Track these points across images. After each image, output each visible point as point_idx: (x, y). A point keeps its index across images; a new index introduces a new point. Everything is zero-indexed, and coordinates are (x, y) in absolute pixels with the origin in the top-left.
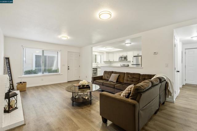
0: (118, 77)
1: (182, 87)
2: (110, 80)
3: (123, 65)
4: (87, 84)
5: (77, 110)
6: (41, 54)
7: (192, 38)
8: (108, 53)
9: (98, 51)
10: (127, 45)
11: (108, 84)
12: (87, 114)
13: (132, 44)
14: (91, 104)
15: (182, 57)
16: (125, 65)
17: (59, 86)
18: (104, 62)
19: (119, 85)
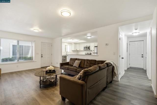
0: (80, 62)
1: (127, 70)
2: (74, 65)
3: (87, 53)
4: (53, 69)
5: (43, 91)
6: (16, 44)
7: (133, 33)
8: (75, 44)
10: (88, 38)
11: (72, 68)
12: (50, 94)
13: (92, 37)
14: (56, 86)
15: (127, 48)
16: (88, 53)
17: (32, 72)
18: (72, 51)
19: (80, 69)
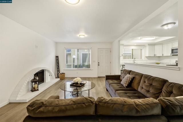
0: (132, 79)
8: (152, 45)
9: (135, 44)
